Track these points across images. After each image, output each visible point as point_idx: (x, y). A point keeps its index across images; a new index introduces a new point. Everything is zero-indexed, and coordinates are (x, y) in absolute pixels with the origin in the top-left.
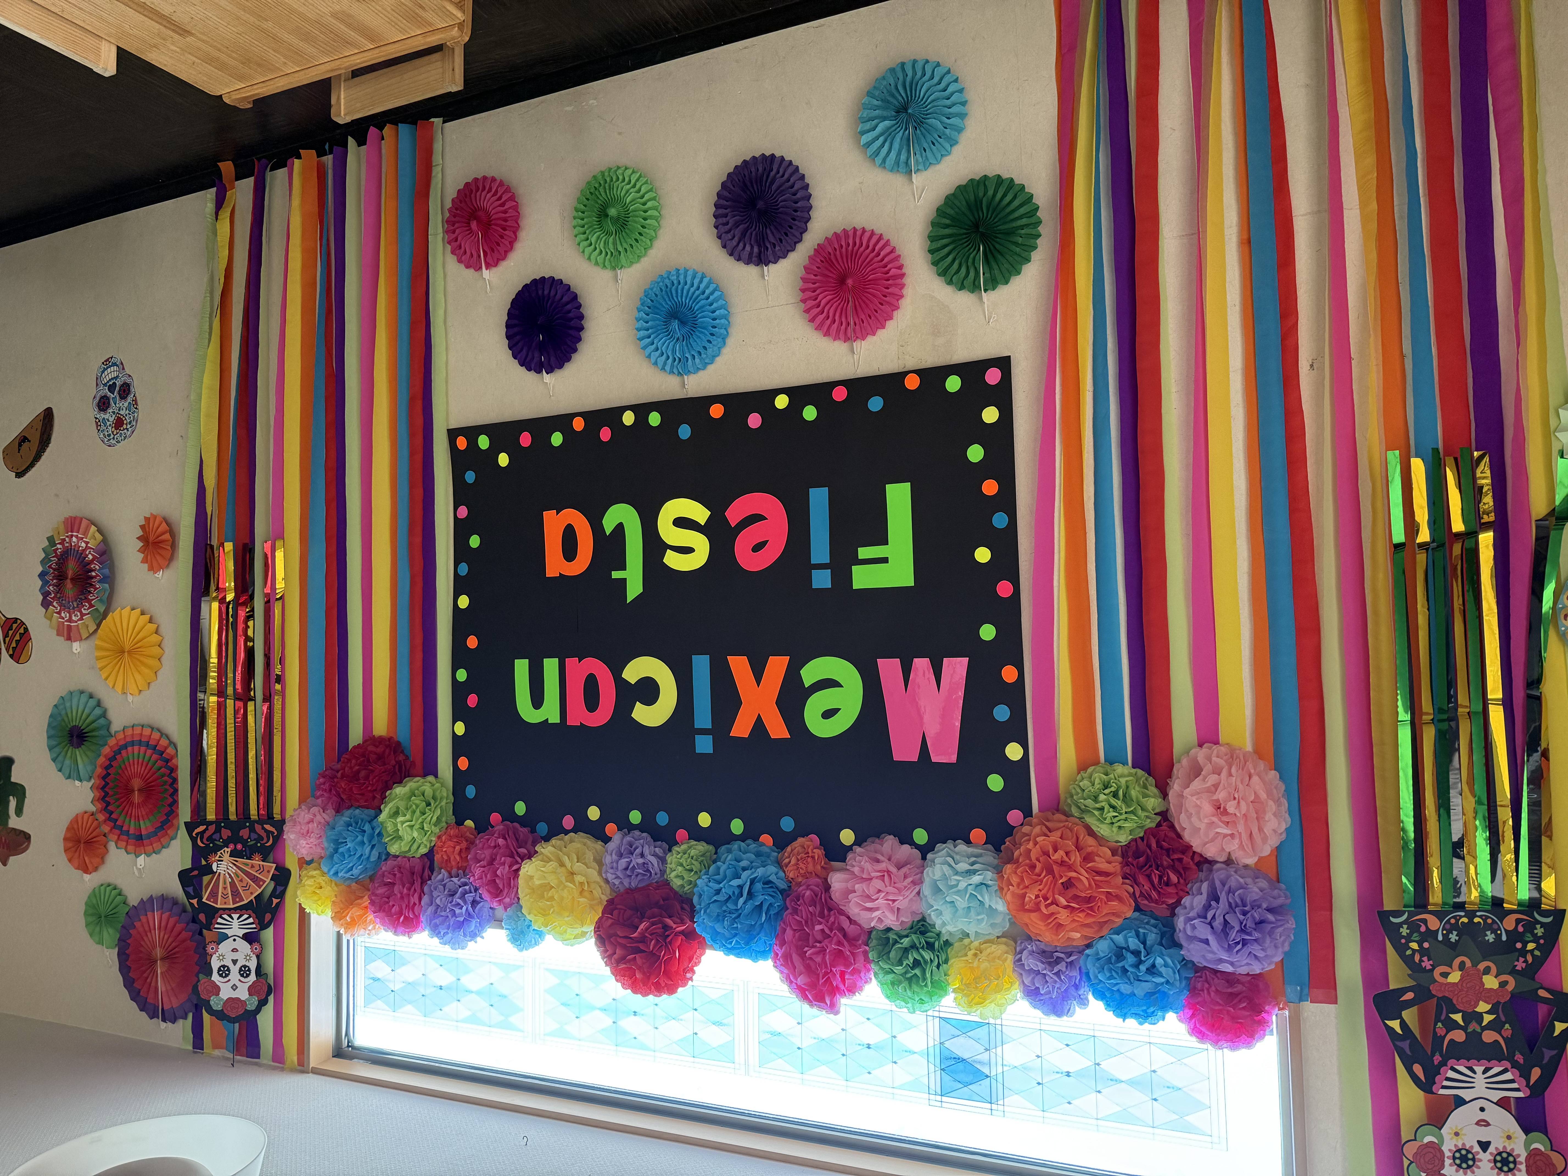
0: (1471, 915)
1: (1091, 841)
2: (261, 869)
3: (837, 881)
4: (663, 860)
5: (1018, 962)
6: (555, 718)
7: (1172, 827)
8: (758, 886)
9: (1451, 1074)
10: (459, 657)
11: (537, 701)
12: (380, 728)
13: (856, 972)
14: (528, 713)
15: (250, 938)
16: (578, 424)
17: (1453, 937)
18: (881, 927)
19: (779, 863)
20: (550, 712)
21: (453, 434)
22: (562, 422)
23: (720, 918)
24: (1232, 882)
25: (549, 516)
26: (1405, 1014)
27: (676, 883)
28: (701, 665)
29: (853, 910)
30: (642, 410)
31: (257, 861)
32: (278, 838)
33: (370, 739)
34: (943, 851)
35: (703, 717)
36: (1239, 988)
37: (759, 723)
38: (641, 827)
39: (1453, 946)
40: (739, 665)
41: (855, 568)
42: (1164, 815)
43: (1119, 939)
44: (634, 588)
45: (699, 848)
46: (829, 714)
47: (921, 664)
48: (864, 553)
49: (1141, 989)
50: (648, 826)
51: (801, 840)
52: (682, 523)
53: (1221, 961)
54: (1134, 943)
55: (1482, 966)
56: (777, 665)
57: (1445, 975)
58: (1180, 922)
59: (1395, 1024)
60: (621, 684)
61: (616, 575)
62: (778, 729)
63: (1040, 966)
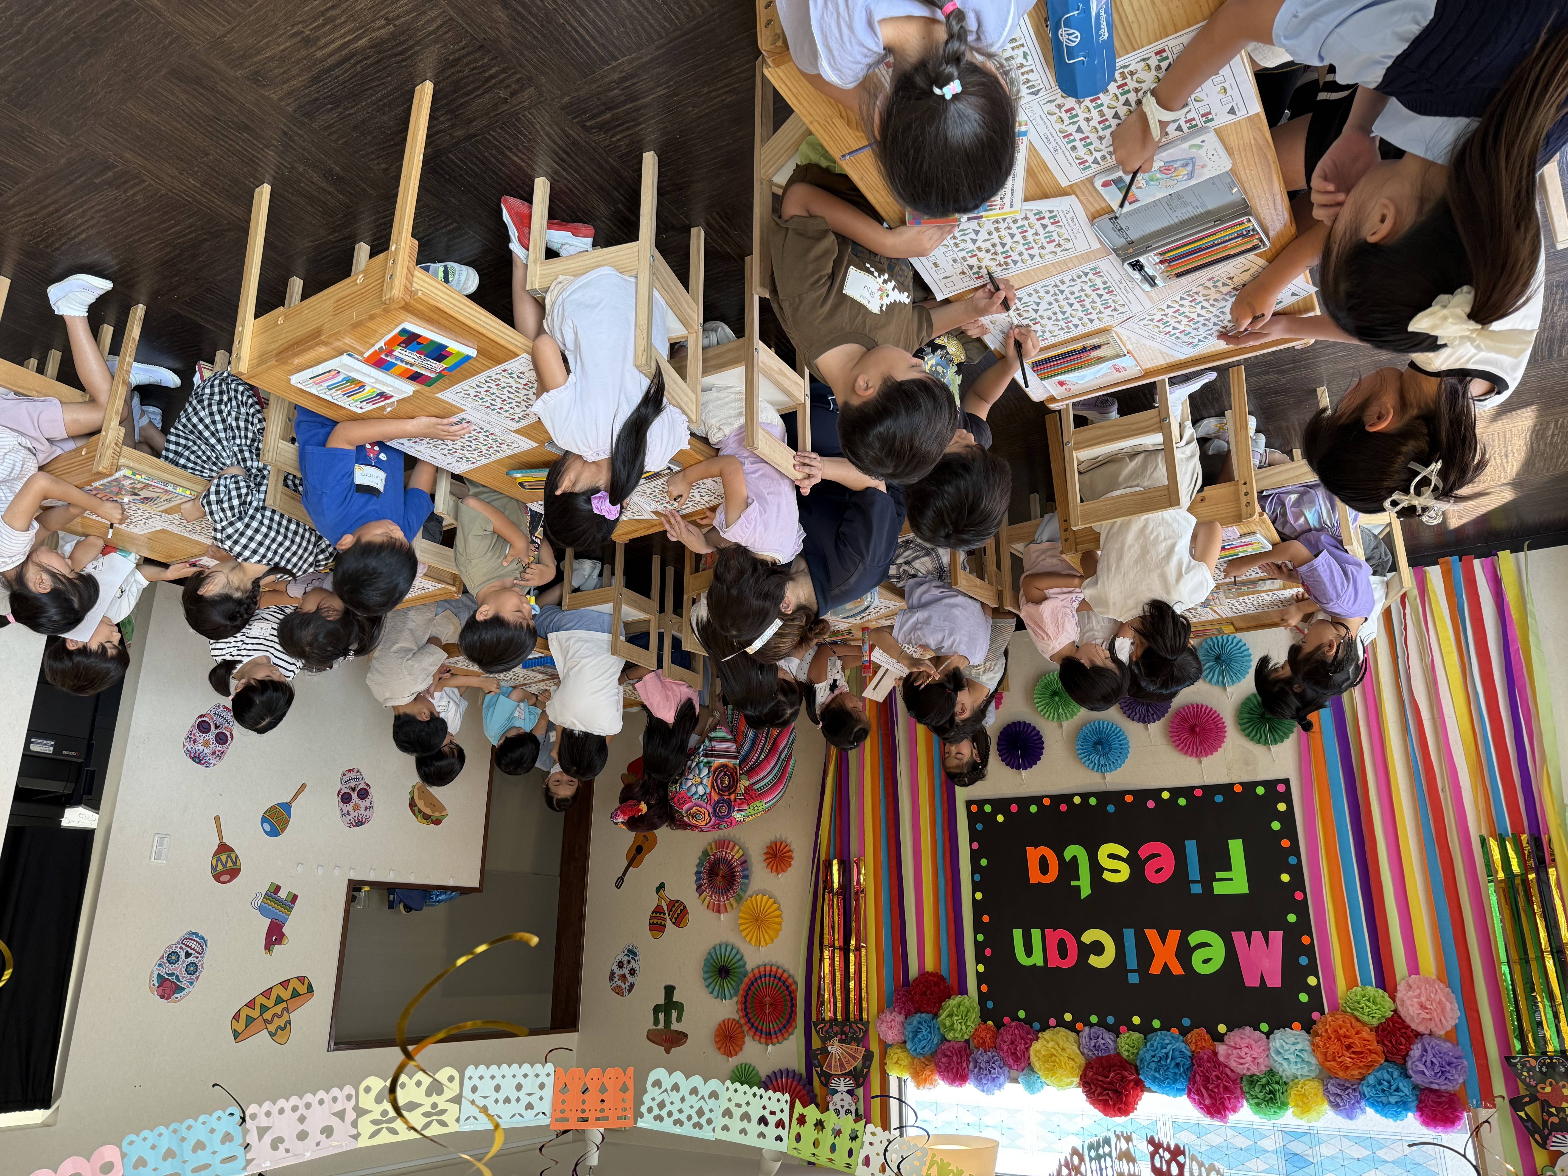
0: (1551, 1058)
1: (1358, 1024)
2: (856, 1051)
3: (1221, 1049)
4: (1115, 1042)
5: (1326, 1090)
6: (1040, 963)
7: (1400, 1017)
8: (1177, 1053)
9: (1554, 1139)
10: (978, 927)
11: (1029, 952)
12: (929, 967)
13: (1237, 1098)
14: (1023, 959)
15: (850, 1092)
16: (1047, 802)
17: (1544, 1069)
18: (1249, 1074)
19: (1186, 1042)
20: (1037, 959)
21: (969, 804)
22: (1037, 800)
23: (1157, 1070)
24: (1433, 1043)
25: (1029, 850)
26: (1526, 1108)
27: (1125, 1054)
28: (1129, 934)
29: (1233, 1064)
30: (1085, 796)
31: (854, 1046)
32: (866, 1032)
33: (923, 975)
34: (1278, 1034)
35: (1132, 962)
36: (1444, 1099)
37: (1166, 966)
38: (1098, 1024)
39: (1545, 1074)
40: (1152, 935)
41: (1215, 883)
42: (1395, 1011)
43: (1379, 1074)
44: (1086, 891)
45: (1136, 1035)
46: (1206, 961)
47: (1257, 935)
48: (1219, 875)
49: (1393, 1100)
50: (1102, 1024)
51: (1196, 1030)
52: (1112, 856)
53: (1431, 1083)
54: (1387, 1076)
55: (1561, 1084)
56: (1174, 935)
57: (1543, 1089)
58: (1409, 1064)
59: (1522, 1114)
60: (1081, 944)
61: (1073, 883)
62: (1177, 970)
63: (1339, 1091)
